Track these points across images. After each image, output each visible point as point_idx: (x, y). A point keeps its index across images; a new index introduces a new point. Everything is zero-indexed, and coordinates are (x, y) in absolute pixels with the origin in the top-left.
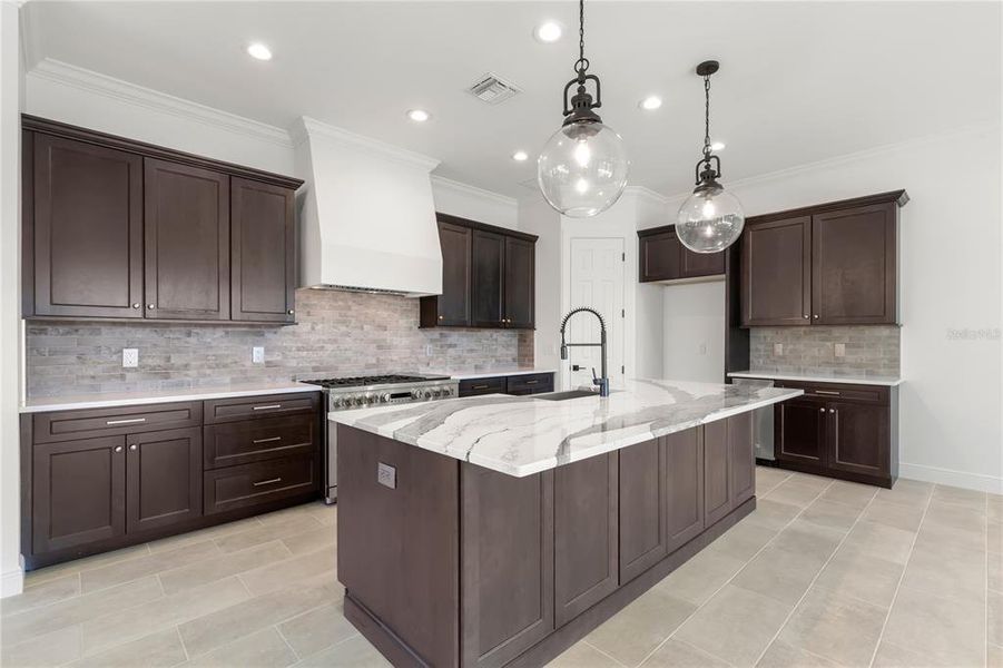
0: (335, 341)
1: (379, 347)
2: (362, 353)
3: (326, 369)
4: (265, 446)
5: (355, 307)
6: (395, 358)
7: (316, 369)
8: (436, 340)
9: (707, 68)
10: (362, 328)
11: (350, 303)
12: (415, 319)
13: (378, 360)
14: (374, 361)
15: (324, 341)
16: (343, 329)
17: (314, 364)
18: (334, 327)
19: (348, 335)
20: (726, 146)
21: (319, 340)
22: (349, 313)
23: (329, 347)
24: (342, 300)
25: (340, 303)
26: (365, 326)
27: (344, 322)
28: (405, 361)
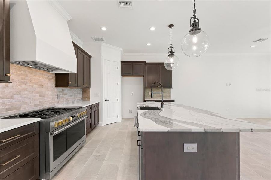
0: (20, 93)
1: (40, 96)
2: (33, 99)
3: (14, 109)
4: (8, 165)
5: (29, 75)
6: (46, 100)
7: (8, 110)
8: (61, 92)
9: (171, 26)
10: (33, 86)
11: (27, 73)
12: (53, 83)
13: (40, 102)
14: (38, 103)
15: (13, 93)
16: (24, 86)
17: (7, 107)
18: (19, 86)
19: (26, 89)
20: (151, 45)
21: (10, 93)
22: (26, 78)
23: (16, 96)
24: (23, 71)
25: (22, 72)
26: (34, 85)
27: (23, 83)
28: (50, 102)
